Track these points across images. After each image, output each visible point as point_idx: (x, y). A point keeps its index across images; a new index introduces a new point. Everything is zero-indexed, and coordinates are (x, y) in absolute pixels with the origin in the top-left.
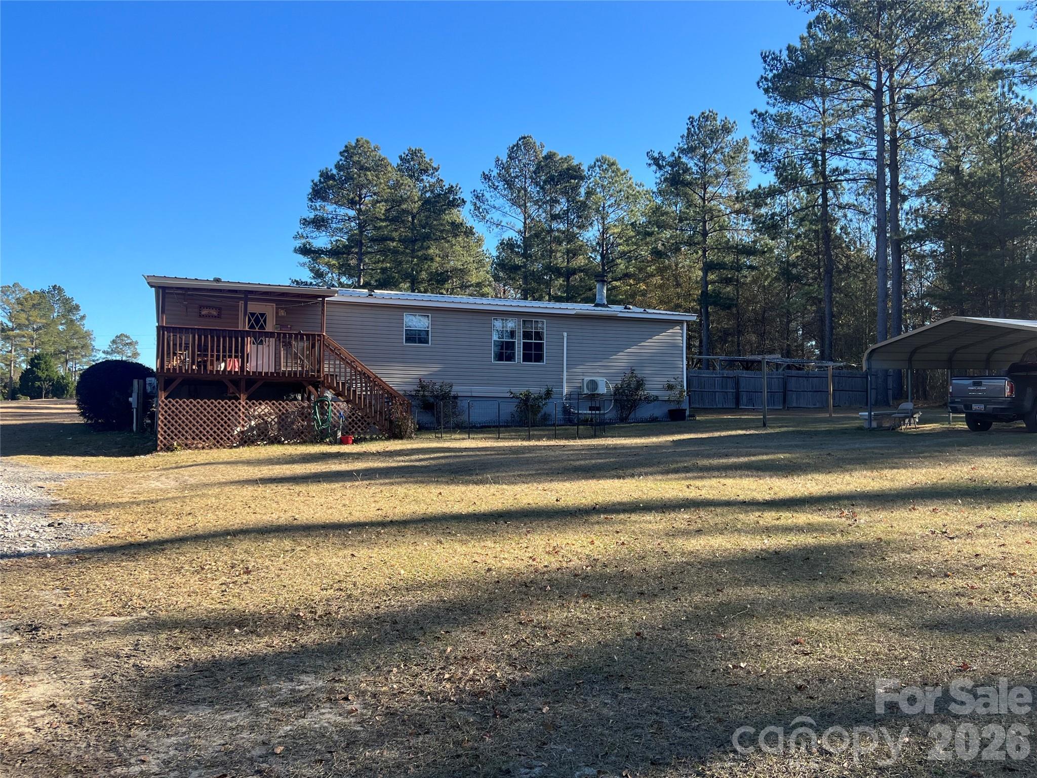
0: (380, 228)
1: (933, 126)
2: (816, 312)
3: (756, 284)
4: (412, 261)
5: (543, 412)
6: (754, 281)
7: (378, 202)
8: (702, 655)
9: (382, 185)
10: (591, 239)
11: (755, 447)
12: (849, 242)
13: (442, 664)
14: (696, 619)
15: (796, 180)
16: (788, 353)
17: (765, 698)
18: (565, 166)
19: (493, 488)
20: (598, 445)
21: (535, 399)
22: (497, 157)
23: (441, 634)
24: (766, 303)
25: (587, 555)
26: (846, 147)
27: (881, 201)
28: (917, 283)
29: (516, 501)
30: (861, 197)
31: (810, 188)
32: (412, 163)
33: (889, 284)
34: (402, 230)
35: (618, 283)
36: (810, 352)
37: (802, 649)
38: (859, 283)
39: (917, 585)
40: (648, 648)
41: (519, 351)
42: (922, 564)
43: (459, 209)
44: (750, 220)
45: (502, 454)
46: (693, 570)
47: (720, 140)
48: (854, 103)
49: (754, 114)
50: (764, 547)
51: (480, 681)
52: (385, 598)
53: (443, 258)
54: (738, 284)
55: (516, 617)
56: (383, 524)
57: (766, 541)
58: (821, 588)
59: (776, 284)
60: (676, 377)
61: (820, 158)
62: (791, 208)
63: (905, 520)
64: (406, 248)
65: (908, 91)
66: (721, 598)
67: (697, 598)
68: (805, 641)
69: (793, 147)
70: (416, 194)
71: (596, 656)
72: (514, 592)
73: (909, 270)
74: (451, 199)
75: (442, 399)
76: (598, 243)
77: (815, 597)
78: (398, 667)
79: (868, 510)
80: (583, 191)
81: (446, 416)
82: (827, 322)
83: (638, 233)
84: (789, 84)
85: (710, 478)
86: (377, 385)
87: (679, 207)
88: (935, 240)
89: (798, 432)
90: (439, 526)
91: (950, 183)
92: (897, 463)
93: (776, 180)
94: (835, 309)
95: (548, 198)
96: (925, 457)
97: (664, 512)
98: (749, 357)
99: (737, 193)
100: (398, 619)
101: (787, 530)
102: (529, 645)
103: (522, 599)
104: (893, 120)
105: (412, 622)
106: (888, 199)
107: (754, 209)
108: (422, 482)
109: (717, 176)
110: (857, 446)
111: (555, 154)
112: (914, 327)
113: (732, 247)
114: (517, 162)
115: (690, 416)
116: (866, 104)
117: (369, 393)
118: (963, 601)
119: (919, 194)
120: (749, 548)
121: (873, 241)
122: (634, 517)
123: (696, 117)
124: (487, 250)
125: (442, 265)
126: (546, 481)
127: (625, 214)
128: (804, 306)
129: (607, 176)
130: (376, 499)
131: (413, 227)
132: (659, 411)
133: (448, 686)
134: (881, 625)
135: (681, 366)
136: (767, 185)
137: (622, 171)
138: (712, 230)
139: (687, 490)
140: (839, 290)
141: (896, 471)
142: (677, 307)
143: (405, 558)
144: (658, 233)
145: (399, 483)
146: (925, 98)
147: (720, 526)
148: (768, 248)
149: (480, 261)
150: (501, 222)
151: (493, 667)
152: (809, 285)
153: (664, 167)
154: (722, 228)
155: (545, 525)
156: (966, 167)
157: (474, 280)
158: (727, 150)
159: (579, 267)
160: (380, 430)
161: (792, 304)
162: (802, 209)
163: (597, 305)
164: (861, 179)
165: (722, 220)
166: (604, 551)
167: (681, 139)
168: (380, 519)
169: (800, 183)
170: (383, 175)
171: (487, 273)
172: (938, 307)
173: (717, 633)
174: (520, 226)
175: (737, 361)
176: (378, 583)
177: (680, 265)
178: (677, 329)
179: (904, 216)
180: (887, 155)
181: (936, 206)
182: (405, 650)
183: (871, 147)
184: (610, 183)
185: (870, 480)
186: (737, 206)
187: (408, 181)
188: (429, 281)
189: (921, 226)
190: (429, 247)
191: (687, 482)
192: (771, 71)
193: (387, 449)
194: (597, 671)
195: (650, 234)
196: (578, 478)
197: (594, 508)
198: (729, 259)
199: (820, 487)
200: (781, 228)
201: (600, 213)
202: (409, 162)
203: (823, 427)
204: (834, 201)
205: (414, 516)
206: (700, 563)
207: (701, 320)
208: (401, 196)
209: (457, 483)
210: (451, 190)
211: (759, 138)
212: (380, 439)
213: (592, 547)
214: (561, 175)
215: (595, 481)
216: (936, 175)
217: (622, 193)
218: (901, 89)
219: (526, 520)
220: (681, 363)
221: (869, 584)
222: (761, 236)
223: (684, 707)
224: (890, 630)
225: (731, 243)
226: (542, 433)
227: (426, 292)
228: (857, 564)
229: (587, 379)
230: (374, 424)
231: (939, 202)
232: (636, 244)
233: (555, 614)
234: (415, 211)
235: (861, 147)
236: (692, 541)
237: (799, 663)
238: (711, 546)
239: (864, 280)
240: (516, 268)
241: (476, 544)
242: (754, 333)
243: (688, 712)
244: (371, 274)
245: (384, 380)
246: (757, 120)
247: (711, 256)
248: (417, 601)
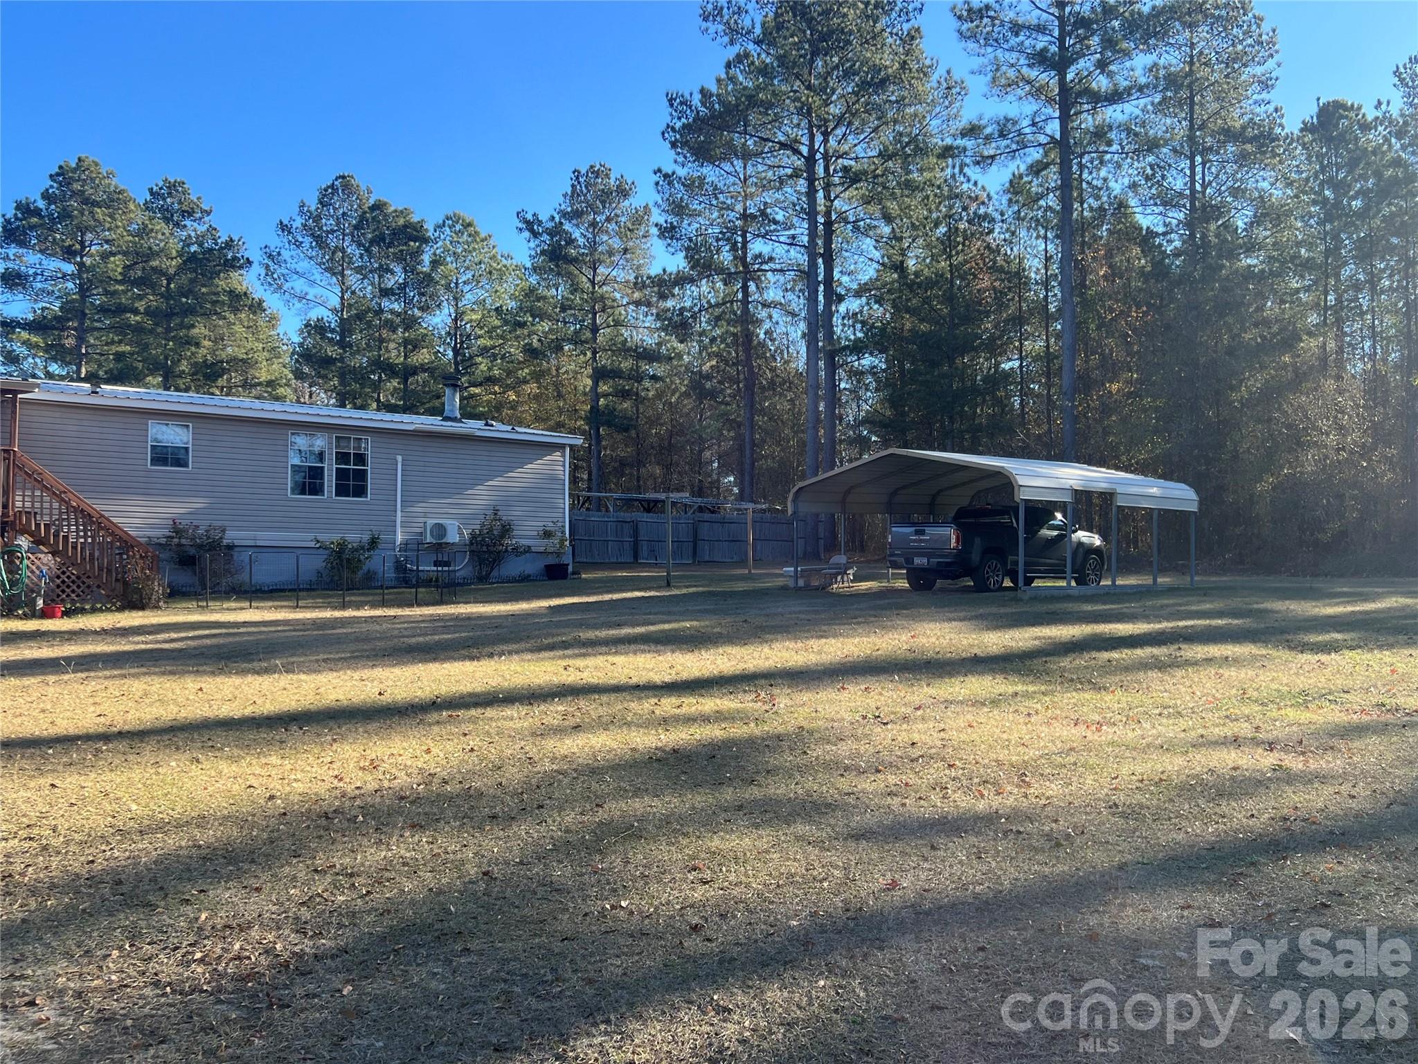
0: (115, 292)
1: (875, 209)
2: (734, 439)
3: (661, 400)
4: (166, 345)
5: (365, 568)
6: (659, 395)
7: (113, 254)
8: (571, 895)
9: (121, 230)
10: (439, 326)
11: (655, 614)
12: (776, 351)
13: (192, 939)
14: (564, 848)
15: (710, 266)
16: (699, 492)
17: (650, 945)
18: (401, 222)
19: (284, 680)
20: (445, 615)
21: (354, 550)
22: (302, 201)
23: (193, 895)
24: (673, 426)
25: (420, 769)
26: (772, 228)
27: (812, 299)
28: (854, 406)
29: (318, 697)
30: (789, 293)
31: (728, 279)
32: (168, 200)
33: (821, 408)
34: (151, 298)
35: (477, 390)
36: (727, 490)
37: (700, 876)
38: (785, 403)
39: (843, 784)
40: (498, 892)
41: (330, 481)
42: (850, 758)
43: (242, 272)
44: (652, 314)
45: (301, 630)
46: (566, 781)
47: (614, 205)
48: (782, 172)
49: (658, 174)
50: (660, 744)
51: (249, 958)
52: (104, 847)
53: (215, 342)
54: (639, 400)
55: (309, 862)
56: (106, 737)
57: (662, 737)
58: (728, 795)
59: (685, 402)
60: (555, 520)
61: (740, 239)
62: (704, 302)
63: (831, 702)
64: (157, 324)
65: (846, 163)
66: (601, 815)
67: (570, 818)
68: (704, 865)
69: (707, 223)
70: (174, 246)
71: (425, 909)
72: (308, 827)
73: (845, 389)
74: (229, 257)
75: (209, 550)
76: (448, 334)
77: (720, 808)
78: (121, 948)
79: (790, 691)
80: (426, 258)
81: (214, 574)
82: (748, 452)
83: (506, 322)
84: (702, 138)
85: (595, 655)
86: (102, 529)
87: (560, 291)
88: (876, 352)
89: (710, 593)
90: (196, 737)
91: (893, 282)
92: (825, 631)
93: (685, 265)
94: (758, 436)
95: (376, 265)
96: (859, 623)
97: (531, 704)
98: (651, 495)
99: (636, 278)
100: (123, 877)
101: (690, 720)
102: (326, 900)
103: (320, 837)
104: (827, 197)
105: (146, 880)
106: (821, 298)
107: (658, 300)
108: (172, 673)
109: (611, 253)
110: (780, 610)
111: (385, 204)
112: (850, 461)
113: (630, 349)
114: (332, 211)
115: (574, 573)
116: (796, 174)
117: (90, 540)
118: (896, 801)
119: (858, 294)
120: (641, 747)
121: (803, 350)
122: (490, 712)
123: (583, 171)
124: (285, 333)
125: (213, 352)
126: (364, 667)
127: (486, 294)
128: (720, 430)
129: (461, 240)
130: (97, 700)
131: (167, 296)
132: (531, 567)
133: (199, 970)
134: (798, 838)
135: (562, 506)
136: (674, 270)
137: (483, 235)
138: (604, 325)
139: (564, 672)
140: (763, 412)
141: (824, 640)
142: (558, 427)
143: (140, 786)
144: (533, 325)
145: (136, 676)
146: (865, 173)
147: (604, 719)
148: (676, 354)
149: (274, 349)
150: (306, 294)
151: (271, 937)
152: (727, 404)
153: (541, 235)
154: (618, 323)
155: (361, 729)
156: (911, 263)
157: (264, 376)
158: (623, 219)
159: (422, 365)
160: (108, 596)
161: (705, 428)
162: (718, 305)
163: (446, 419)
164: (789, 270)
165: (617, 312)
166: (444, 762)
167: (563, 199)
168: (101, 730)
169: (715, 270)
170: (121, 215)
171: (284, 367)
172: (878, 436)
173: (593, 863)
174: (335, 301)
175: (637, 500)
176: (94, 826)
177: (564, 370)
178: (557, 456)
179: (840, 321)
180: (820, 242)
181: (878, 310)
182: (133, 922)
183: (801, 230)
184: (465, 250)
185: (793, 653)
186: (637, 295)
187: (160, 225)
188: (193, 375)
189: (860, 335)
190: (193, 326)
191: (564, 663)
192: (679, 118)
193: (118, 625)
194: (425, 928)
195: (522, 325)
196: (414, 661)
197: (434, 702)
198: (626, 365)
199: (733, 663)
200: (692, 328)
201: (452, 292)
202: (164, 199)
203: (740, 586)
204: (756, 296)
205: (158, 724)
206: (576, 770)
207: (590, 445)
208: (150, 248)
209: (229, 673)
210: (229, 244)
211: (664, 206)
212: (109, 610)
213: (427, 757)
214: (394, 234)
215: (437, 665)
216: (878, 271)
217: (483, 266)
218: (838, 158)
219: (331, 723)
220: (562, 501)
221: (787, 786)
222: (667, 338)
223: (543, 967)
224: (810, 843)
225: (629, 344)
226: (362, 598)
227: (187, 390)
228: (773, 761)
229: (431, 522)
230: (99, 587)
231: (881, 305)
232: (502, 337)
233: (368, 854)
234: (172, 271)
235: (790, 229)
236: (567, 742)
237: (696, 895)
238: (591, 747)
239: (792, 400)
240: (328, 361)
241: (254, 762)
242: (658, 464)
243: (548, 974)
244: (97, 361)
245: (115, 520)
246: (661, 183)
247: (604, 360)
248: (156, 849)
